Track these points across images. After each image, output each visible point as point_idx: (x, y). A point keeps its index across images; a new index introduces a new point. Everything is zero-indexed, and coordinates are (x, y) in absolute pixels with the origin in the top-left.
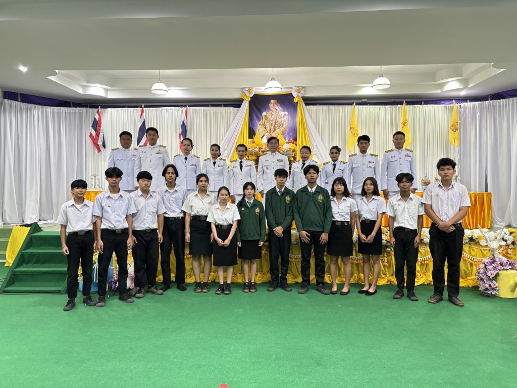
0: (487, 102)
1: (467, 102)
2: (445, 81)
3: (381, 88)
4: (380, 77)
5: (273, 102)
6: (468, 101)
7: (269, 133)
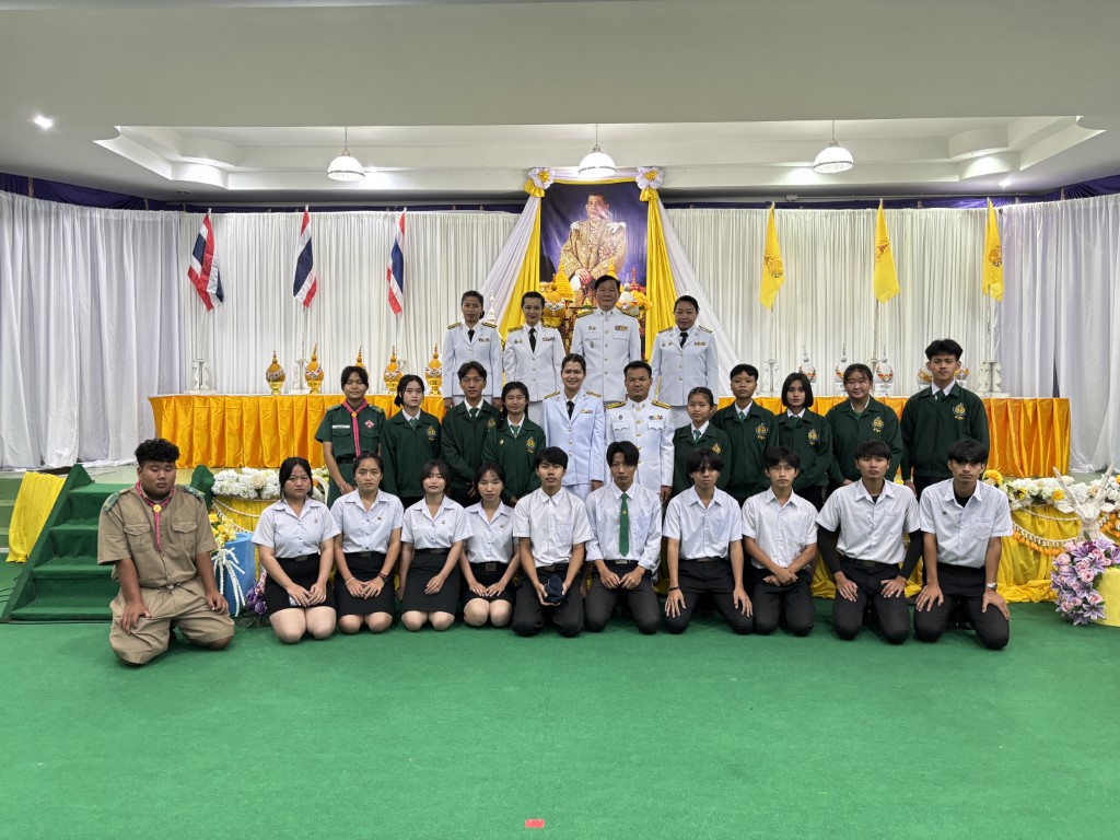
0: (1058, 202)
1: (1014, 202)
2: (968, 156)
3: (833, 171)
4: (831, 145)
5: (594, 201)
6: (1017, 199)
7: (584, 270)
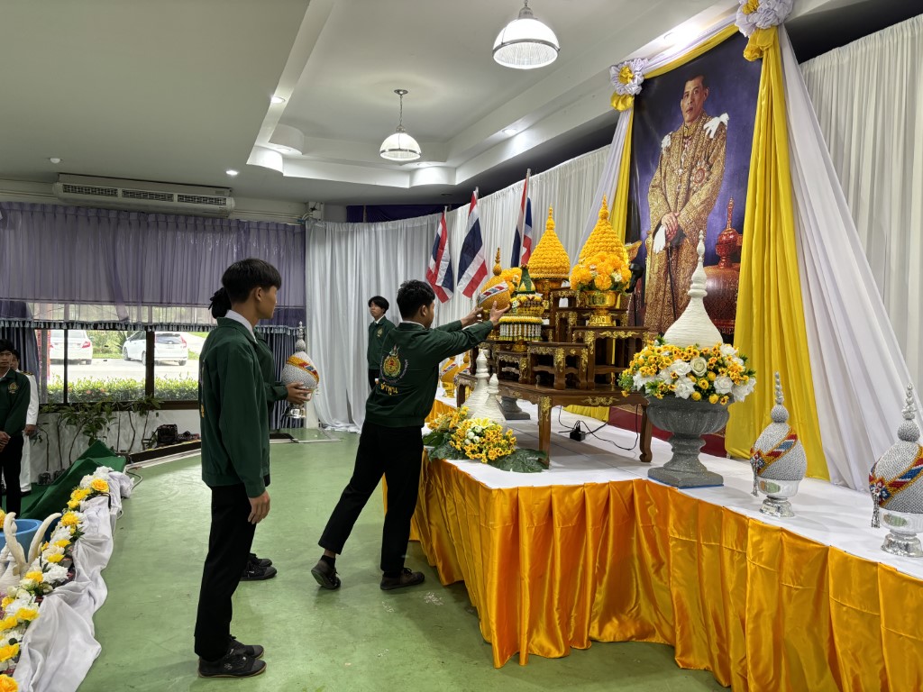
5: (692, 90)
7: (671, 214)
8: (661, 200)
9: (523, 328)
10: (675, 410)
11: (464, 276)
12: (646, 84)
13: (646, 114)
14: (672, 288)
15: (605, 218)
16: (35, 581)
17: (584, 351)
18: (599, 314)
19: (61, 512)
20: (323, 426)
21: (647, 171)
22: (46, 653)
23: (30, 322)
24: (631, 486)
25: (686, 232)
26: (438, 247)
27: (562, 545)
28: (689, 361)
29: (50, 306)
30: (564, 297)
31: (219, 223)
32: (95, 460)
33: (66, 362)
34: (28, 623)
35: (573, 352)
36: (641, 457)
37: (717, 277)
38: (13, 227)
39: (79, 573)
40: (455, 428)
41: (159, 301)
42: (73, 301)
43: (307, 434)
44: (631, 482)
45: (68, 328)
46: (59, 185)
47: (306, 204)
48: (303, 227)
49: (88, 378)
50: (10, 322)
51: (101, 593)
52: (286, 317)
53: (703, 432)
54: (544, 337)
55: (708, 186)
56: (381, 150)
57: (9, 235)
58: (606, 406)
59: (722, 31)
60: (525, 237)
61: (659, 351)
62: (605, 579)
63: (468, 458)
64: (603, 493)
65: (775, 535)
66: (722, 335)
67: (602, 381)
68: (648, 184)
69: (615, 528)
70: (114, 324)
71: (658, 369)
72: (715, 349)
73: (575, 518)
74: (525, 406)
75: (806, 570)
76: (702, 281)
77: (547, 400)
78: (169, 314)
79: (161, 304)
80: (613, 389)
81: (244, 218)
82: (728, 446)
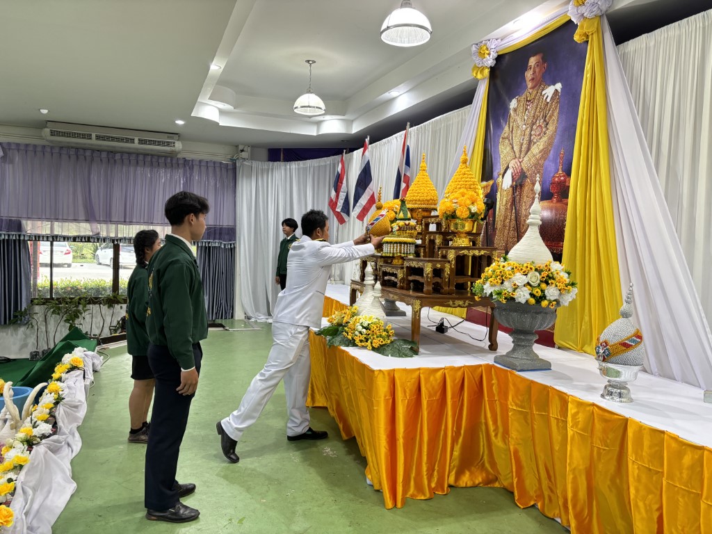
7: (517, 160)
8: (508, 148)
9: (401, 246)
10: (515, 311)
11: (358, 204)
12: (499, 58)
13: (498, 82)
14: (516, 217)
15: (466, 163)
16: (27, 435)
17: (447, 265)
18: (460, 237)
19: (46, 381)
20: (249, 318)
21: (498, 126)
22: (35, 490)
23: (24, 236)
24: (480, 369)
25: (528, 174)
26: (338, 181)
27: (428, 413)
28: (526, 275)
29: (39, 223)
30: (433, 223)
31: (170, 161)
32: (73, 342)
33: (51, 265)
34: (21, 467)
35: (439, 266)
36: (489, 347)
37: (551, 209)
38: (12, 162)
39: (60, 429)
40: (347, 323)
41: (123, 220)
42: (57, 220)
43: (236, 323)
44: (480, 366)
45: (53, 241)
46: (47, 131)
47: (237, 146)
48: (235, 165)
49: (69, 278)
50: (9, 235)
51: (77, 444)
52: (220, 234)
53: (536, 328)
54: (417, 254)
55: (545, 139)
56: (295, 106)
57: (9, 168)
58: (464, 307)
59: (558, 19)
60: (405, 175)
61: (504, 267)
62: (460, 440)
63: (357, 346)
64: (459, 374)
65: (588, 408)
66: (552, 253)
67: (461, 287)
68: (499, 136)
69: (468, 400)
70: (89, 238)
71: (503, 280)
72: (546, 266)
73: (439, 394)
74: (401, 305)
75: (611, 436)
76: (538, 212)
77: (418, 302)
78: (131, 231)
79: (125, 222)
80: (469, 295)
81: (189, 156)
82: (556, 339)
